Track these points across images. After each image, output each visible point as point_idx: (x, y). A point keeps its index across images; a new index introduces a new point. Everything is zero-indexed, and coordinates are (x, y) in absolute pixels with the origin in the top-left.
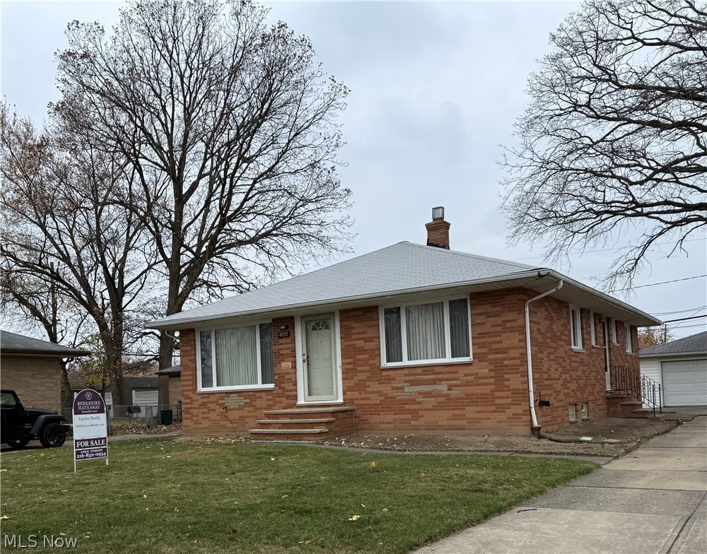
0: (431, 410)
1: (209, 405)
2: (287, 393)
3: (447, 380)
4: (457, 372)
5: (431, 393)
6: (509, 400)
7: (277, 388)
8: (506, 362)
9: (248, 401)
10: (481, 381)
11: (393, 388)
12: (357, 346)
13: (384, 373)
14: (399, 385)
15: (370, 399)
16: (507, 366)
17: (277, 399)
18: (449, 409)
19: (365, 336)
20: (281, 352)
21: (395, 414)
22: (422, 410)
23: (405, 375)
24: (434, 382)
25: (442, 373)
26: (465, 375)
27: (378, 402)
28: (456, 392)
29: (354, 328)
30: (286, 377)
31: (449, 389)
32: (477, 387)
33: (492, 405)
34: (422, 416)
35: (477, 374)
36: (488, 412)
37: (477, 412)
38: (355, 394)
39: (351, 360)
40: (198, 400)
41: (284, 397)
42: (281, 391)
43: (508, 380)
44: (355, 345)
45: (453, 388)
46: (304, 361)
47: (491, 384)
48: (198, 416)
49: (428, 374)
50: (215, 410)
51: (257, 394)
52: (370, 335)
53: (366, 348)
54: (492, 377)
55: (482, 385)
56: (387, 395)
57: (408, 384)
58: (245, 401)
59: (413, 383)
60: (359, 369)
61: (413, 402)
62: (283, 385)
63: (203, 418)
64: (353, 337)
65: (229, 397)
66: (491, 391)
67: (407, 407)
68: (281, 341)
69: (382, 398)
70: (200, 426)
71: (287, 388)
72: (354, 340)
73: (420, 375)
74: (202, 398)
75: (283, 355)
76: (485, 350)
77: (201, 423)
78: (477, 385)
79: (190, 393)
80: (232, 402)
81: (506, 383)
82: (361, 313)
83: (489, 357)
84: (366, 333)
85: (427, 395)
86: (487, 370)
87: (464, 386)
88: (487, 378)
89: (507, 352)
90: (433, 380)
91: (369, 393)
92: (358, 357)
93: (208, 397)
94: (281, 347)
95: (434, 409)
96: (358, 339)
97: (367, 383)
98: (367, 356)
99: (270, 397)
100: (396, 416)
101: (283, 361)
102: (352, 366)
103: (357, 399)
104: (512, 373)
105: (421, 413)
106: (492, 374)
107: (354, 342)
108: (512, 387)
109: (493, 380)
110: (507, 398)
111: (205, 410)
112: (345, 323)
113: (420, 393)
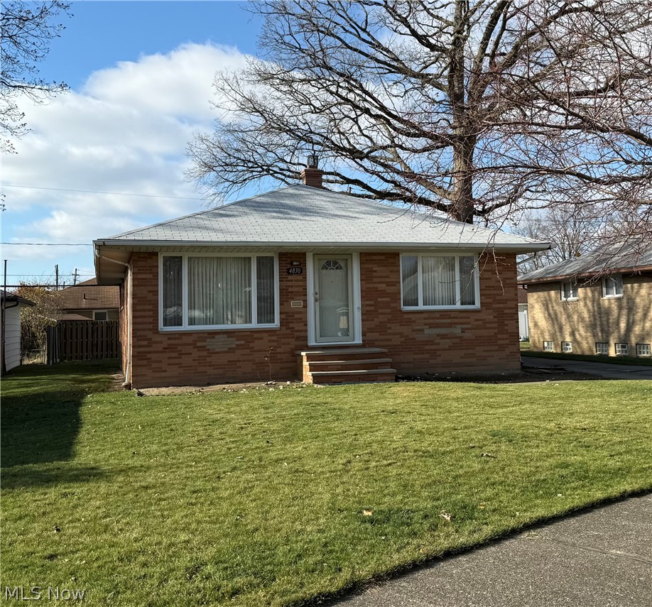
0: (446, 350)
1: (179, 348)
2: (296, 334)
3: (461, 324)
4: (469, 318)
5: (447, 335)
6: (508, 342)
7: (284, 328)
8: (506, 311)
9: (243, 342)
10: (488, 325)
11: (413, 331)
12: (379, 289)
13: (406, 316)
14: (419, 328)
15: (390, 340)
16: (506, 314)
17: (283, 340)
18: (462, 349)
19: (387, 280)
20: (290, 290)
21: (414, 354)
22: (439, 350)
23: (425, 318)
24: (450, 325)
25: (457, 318)
26: (476, 320)
27: (399, 343)
28: (468, 335)
29: (375, 271)
30: (296, 316)
31: (462, 332)
32: (484, 331)
33: (495, 345)
34: (440, 355)
35: (484, 320)
36: (492, 351)
37: (484, 351)
38: (375, 336)
39: (372, 303)
40: (161, 342)
41: (293, 338)
42: (289, 331)
43: (507, 325)
44: (377, 288)
45: (466, 331)
46: (316, 300)
47: (495, 328)
48: (161, 362)
49: (445, 318)
50: (191, 354)
51: (255, 335)
52: (392, 280)
53: (388, 291)
54: (495, 322)
55: (488, 328)
56: (408, 336)
57: (428, 327)
58: (238, 343)
59: (431, 326)
60: (380, 311)
61: (432, 343)
62: (291, 325)
63: (169, 364)
64: (375, 280)
65: (213, 338)
66: (495, 333)
67: (426, 347)
68: (290, 277)
69: (403, 339)
70: (163, 374)
71: (296, 328)
72: (376, 283)
73: (438, 318)
74: (169, 339)
75: (292, 292)
76: (491, 300)
77: (165, 371)
78: (485, 328)
79: (149, 334)
80: (218, 344)
81: (506, 328)
82: (383, 257)
83: (494, 306)
84: (388, 277)
85: (443, 337)
86: (492, 317)
87: (474, 329)
88: (492, 323)
89: (506, 303)
90: (449, 323)
91: (390, 334)
92: (379, 299)
93: (181, 338)
94: (290, 284)
95: (450, 349)
96: (379, 283)
97: (389, 325)
98: (389, 299)
99: (274, 338)
100: (416, 356)
101: (293, 299)
102: (372, 308)
103: (377, 340)
104: (510, 320)
105: (438, 353)
106: (496, 320)
107: (376, 285)
108: (510, 331)
109: (496, 325)
110: (507, 339)
111: (176, 355)
112: (367, 266)
113: (438, 335)
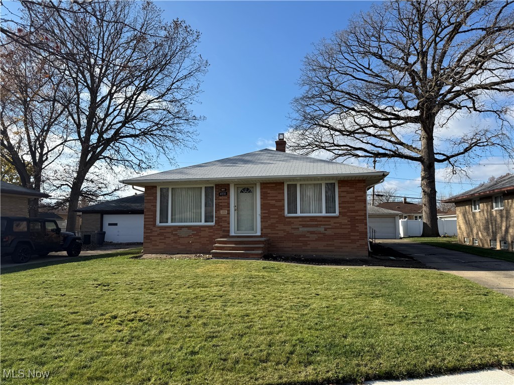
0: (314, 241)
1: (165, 234)
2: (223, 229)
3: (324, 225)
4: (330, 221)
5: (314, 232)
6: (358, 238)
7: (216, 225)
8: (357, 217)
9: (195, 232)
10: (343, 226)
11: (292, 228)
12: (271, 203)
13: (287, 220)
14: (296, 227)
15: (278, 234)
16: (357, 219)
17: (216, 232)
18: (325, 241)
19: (276, 198)
20: (220, 204)
21: (293, 243)
22: (309, 241)
23: (300, 221)
24: (316, 226)
25: (321, 221)
26: (335, 223)
27: (283, 236)
28: (329, 232)
29: (269, 193)
30: (223, 219)
31: (325, 230)
32: (341, 230)
33: (349, 239)
34: (309, 244)
35: (341, 223)
36: (347, 243)
37: (341, 243)
38: (269, 231)
39: (267, 211)
40: (157, 231)
41: (221, 230)
42: (219, 227)
43: (358, 227)
44: (269, 203)
45: (328, 230)
46: (235, 210)
47: (349, 228)
48: (156, 241)
49: (313, 222)
50: (170, 237)
51: (202, 229)
52: (279, 198)
53: (276, 205)
54: (349, 225)
55: (344, 228)
56: (288, 232)
57: (301, 226)
58: (193, 232)
59: (304, 226)
60: (271, 216)
61: (304, 236)
62: (220, 224)
63: (160, 243)
64: (268, 198)
65: (181, 229)
66: (349, 232)
67: (300, 239)
68: (220, 198)
69: (285, 234)
70: (157, 247)
71: (223, 226)
72: (269, 200)
73: (308, 221)
74: (160, 229)
75: (221, 206)
76: (346, 210)
78: (341, 228)
79: (151, 227)
80: (183, 233)
82: (274, 185)
83: (348, 214)
84: (277, 197)
85: (312, 233)
86: (347, 221)
87: (333, 228)
88: (346, 225)
89: (357, 212)
90: (316, 225)
91: (278, 230)
92: (271, 210)
93: (165, 229)
94: (220, 201)
95: (316, 240)
96: (271, 200)
97: (277, 225)
98: (277, 210)
99: (211, 230)
100: (294, 244)
101: (222, 209)
102: (267, 215)
103: (269, 234)
104: (360, 223)
105: (308, 243)
106: (349, 223)
107: (269, 202)
108: (360, 230)
109: (350, 226)
110: (357, 236)
111: (163, 238)
112: (264, 190)
113: (308, 232)
